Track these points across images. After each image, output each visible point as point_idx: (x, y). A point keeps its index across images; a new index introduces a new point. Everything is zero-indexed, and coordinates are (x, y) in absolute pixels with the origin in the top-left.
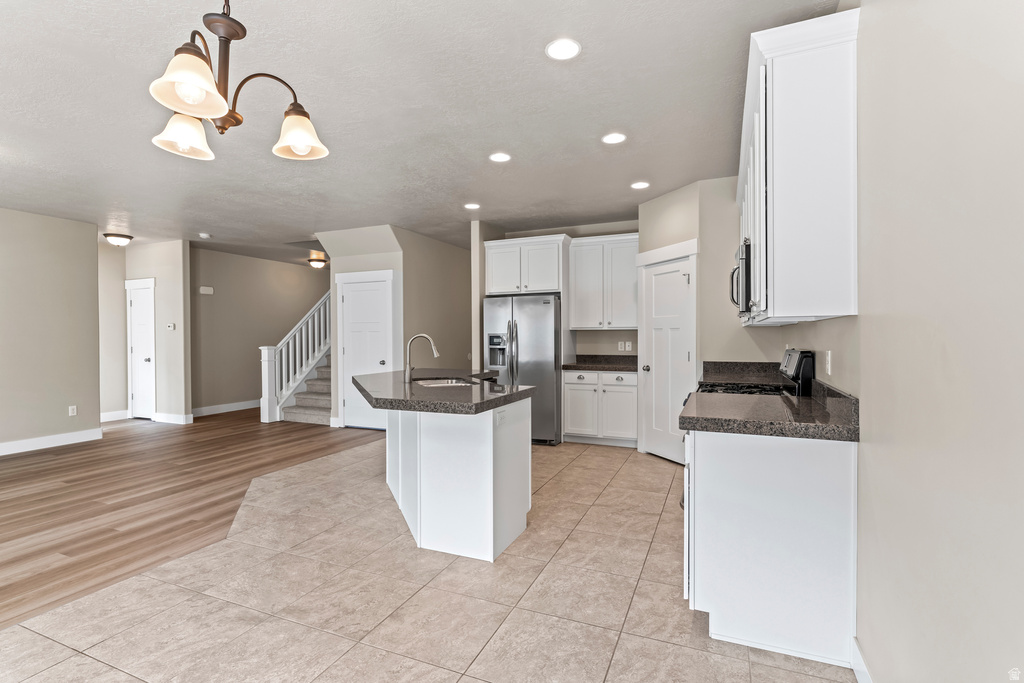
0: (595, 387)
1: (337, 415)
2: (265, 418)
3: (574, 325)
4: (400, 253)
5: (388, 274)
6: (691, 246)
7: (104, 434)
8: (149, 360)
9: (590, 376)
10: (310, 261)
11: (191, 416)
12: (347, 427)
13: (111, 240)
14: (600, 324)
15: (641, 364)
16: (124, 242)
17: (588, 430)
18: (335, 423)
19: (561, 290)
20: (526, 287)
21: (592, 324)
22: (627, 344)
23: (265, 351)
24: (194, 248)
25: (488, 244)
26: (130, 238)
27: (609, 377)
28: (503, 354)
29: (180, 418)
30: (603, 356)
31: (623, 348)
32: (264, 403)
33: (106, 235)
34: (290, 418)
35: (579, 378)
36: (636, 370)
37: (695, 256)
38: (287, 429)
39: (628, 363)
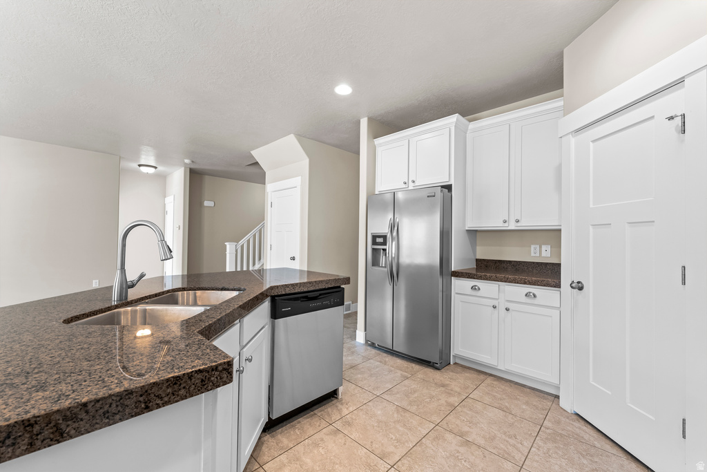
0: (495, 302)
3: (471, 224)
4: (307, 161)
5: (297, 181)
9: (488, 288)
13: (143, 169)
14: (505, 222)
15: (565, 279)
16: (151, 170)
17: (485, 357)
19: (452, 182)
20: (414, 182)
21: (495, 223)
22: (544, 248)
23: (228, 246)
25: (378, 141)
26: (156, 168)
27: (515, 291)
30: (510, 262)
31: (540, 253)
33: (140, 166)
35: (473, 288)
36: (558, 286)
39: (547, 274)
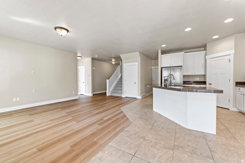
1: (124, 94)
2: (107, 95)
5: (137, 63)
6: (233, 51)
7: (79, 97)
8: (84, 83)
10: (112, 62)
11: (92, 94)
12: (126, 97)
13: (78, 58)
16: (80, 58)
18: (123, 96)
19: (183, 66)
20: (173, 65)
21: (190, 74)
23: (107, 81)
24: (93, 59)
25: (163, 55)
26: (81, 57)
28: (167, 81)
29: (90, 95)
30: (191, 81)
32: (107, 92)
34: (112, 95)
37: (233, 55)
38: (112, 98)
39: (203, 83)
